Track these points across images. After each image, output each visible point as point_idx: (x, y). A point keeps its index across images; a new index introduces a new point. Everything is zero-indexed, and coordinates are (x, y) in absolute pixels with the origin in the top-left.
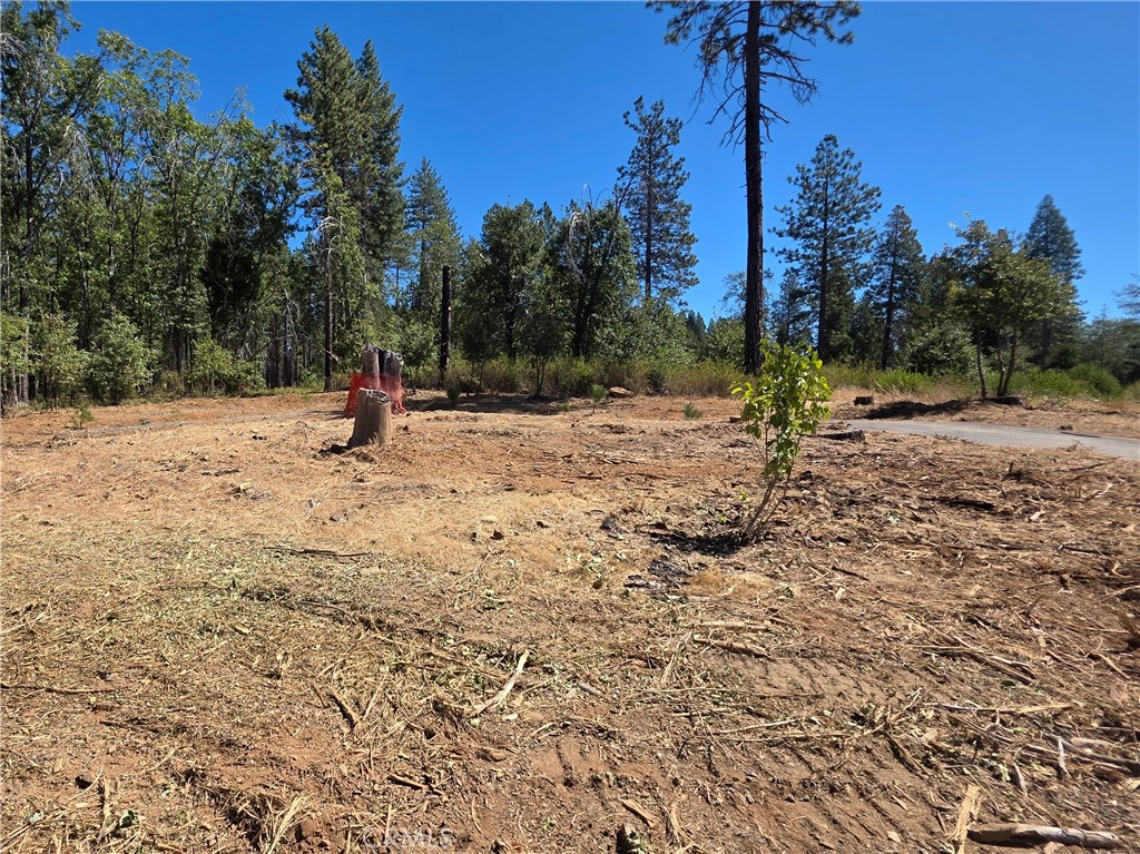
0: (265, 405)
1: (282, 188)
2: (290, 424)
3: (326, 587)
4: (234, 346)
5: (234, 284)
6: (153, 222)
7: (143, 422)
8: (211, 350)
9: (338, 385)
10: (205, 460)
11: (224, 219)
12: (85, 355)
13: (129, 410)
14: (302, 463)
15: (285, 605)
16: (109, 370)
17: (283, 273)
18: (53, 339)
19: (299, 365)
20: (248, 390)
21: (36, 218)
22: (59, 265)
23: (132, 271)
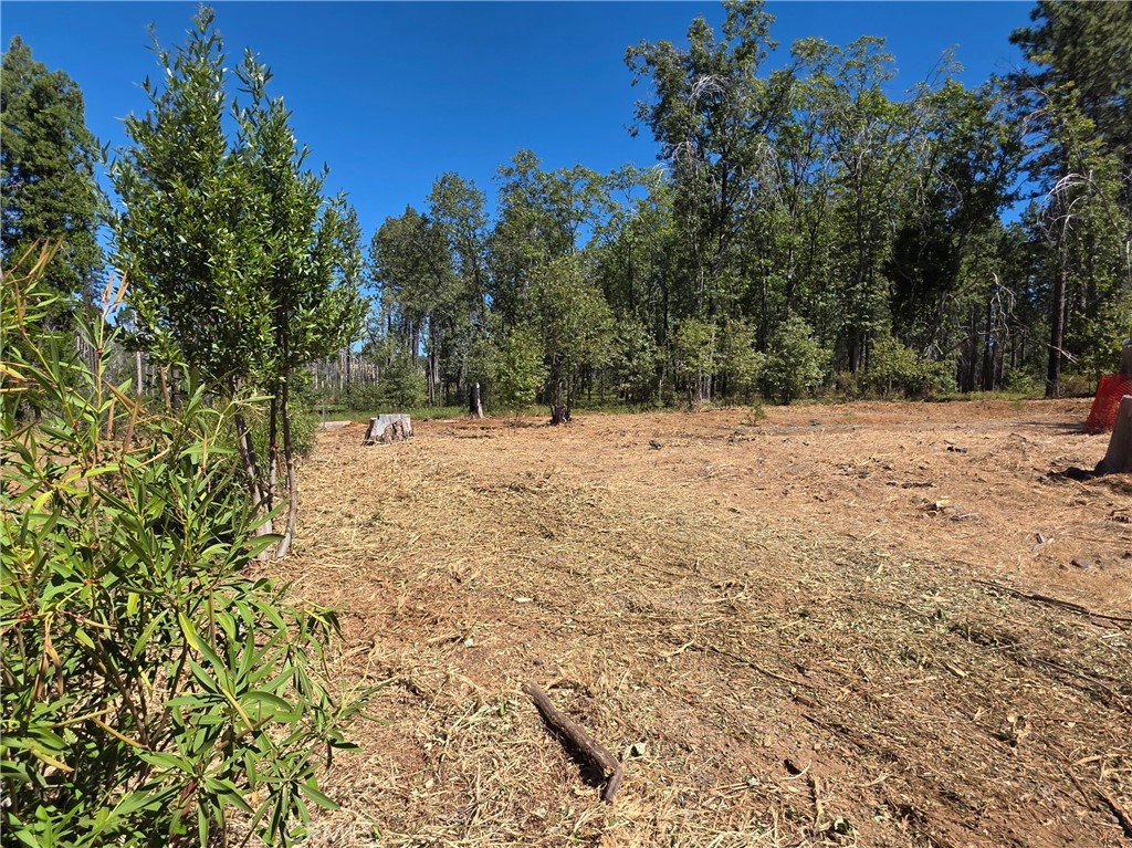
0: (956, 412)
1: (998, 151)
2: (999, 437)
3: (1075, 651)
4: (920, 344)
5: (925, 274)
6: (835, 219)
7: (813, 423)
8: (893, 348)
9: (1068, 390)
10: (890, 469)
11: (917, 202)
12: (761, 356)
13: (799, 410)
14: (1021, 485)
15: (1012, 657)
16: (781, 371)
17: (990, 255)
18: (735, 343)
19: (1005, 364)
20: (934, 393)
21: (727, 233)
22: (743, 273)
23: (810, 273)
